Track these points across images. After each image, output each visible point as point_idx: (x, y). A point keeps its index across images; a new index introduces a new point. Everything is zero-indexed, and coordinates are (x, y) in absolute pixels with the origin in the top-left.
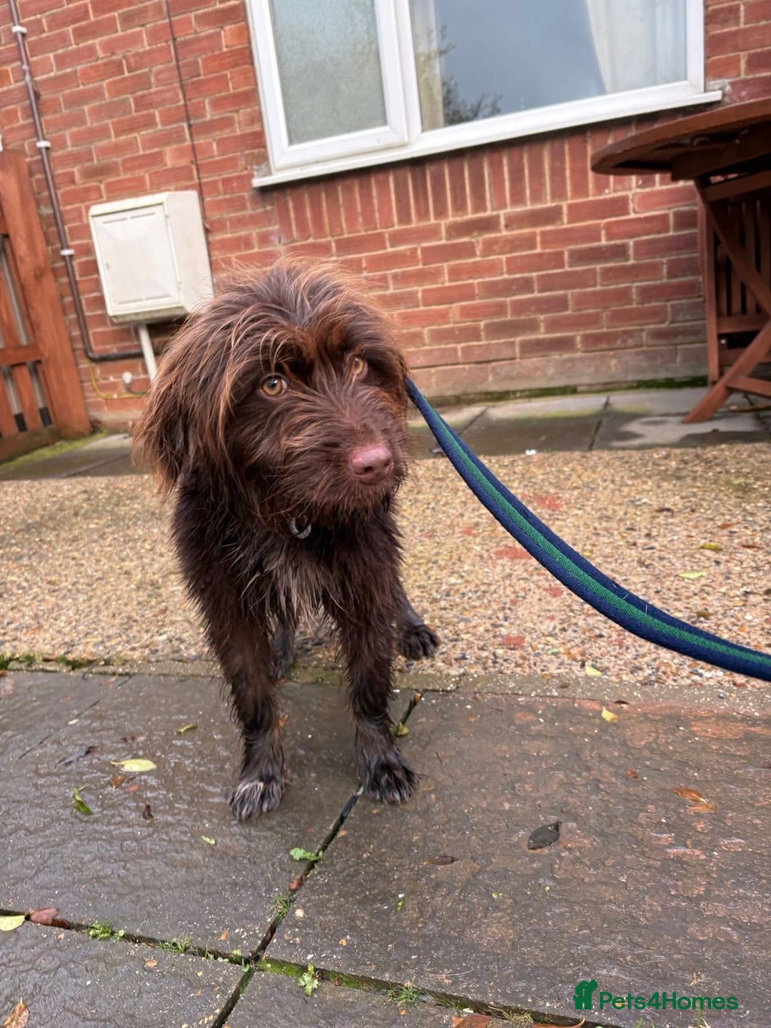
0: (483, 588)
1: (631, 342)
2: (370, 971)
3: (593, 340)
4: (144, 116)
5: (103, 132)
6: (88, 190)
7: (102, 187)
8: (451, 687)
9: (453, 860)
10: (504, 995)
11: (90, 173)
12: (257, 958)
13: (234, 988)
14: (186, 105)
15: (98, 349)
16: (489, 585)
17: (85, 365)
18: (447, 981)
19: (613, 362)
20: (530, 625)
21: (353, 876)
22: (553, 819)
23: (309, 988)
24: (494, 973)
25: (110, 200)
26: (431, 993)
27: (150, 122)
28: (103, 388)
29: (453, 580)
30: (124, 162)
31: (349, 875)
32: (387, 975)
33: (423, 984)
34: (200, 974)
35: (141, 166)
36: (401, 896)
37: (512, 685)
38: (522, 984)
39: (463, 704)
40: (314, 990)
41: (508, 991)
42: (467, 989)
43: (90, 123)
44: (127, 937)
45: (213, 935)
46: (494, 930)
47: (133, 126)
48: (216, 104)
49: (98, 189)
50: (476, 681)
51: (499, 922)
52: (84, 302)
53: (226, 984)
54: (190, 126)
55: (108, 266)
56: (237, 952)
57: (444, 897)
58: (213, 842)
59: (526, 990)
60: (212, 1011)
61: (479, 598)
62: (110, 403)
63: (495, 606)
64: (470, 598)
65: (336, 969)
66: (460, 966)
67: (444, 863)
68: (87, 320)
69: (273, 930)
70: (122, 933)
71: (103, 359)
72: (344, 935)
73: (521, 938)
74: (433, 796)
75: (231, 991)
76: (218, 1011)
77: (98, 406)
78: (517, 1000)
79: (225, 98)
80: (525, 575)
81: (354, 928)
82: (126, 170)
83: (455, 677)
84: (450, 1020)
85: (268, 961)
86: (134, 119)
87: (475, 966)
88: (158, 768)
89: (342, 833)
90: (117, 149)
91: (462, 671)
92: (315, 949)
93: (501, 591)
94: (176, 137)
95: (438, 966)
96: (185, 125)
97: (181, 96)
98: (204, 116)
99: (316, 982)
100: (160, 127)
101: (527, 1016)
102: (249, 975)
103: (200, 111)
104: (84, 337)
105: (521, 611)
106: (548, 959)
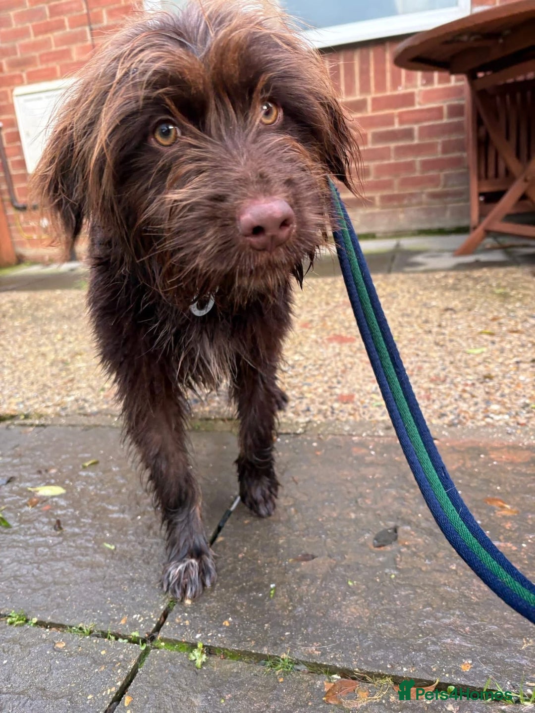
0: (320, 362)
1: (414, 201)
2: (250, 646)
3: (388, 200)
4: (56, 21)
5: (24, 33)
6: (13, 78)
7: (24, 75)
8: (300, 430)
9: (313, 557)
10: (367, 663)
11: (15, 65)
12: (152, 638)
13: (133, 664)
14: (88, 14)
15: (21, 200)
16: (324, 360)
17: (11, 212)
18: (317, 653)
19: (401, 216)
20: (357, 387)
21: (232, 571)
22: (391, 524)
23: (199, 662)
24: (356, 645)
25: (29, 83)
26: (304, 663)
27: (60, 26)
28: (27, 230)
29: (296, 357)
30: (41, 56)
31: (227, 571)
32: (265, 649)
33: (297, 656)
34: (103, 653)
35: (54, 59)
36: (272, 586)
37: (347, 428)
38: (380, 653)
39: (310, 442)
40: (203, 664)
41: (369, 659)
42: (335, 659)
43: (15, 25)
44: (40, 624)
45: (114, 620)
46: (353, 610)
47: (48, 29)
48: (111, 14)
49: (20, 77)
50: (319, 426)
51: (357, 604)
52: (10, 164)
53: (127, 660)
54: (91, 30)
55: (28, 134)
56: (136, 634)
57: (309, 585)
58: (113, 547)
59: (385, 658)
60: (114, 684)
61: (317, 369)
62: (31, 241)
63: (329, 374)
64: (310, 370)
65: (222, 646)
66: (328, 640)
67: (306, 560)
68: (14, 179)
69: (165, 615)
70: (35, 620)
71: (23, 209)
72: (227, 618)
73: (376, 616)
74: (293, 509)
75: (131, 666)
76: (119, 684)
77: (22, 244)
78: (379, 667)
79: (117, 9)
80: (350, 353)
81: (234, 612)
82: (42, 62)
83: (303, 423)
84: (322, 686)
85: (162, 640)
86: (48, 23)
87: (340, 639)
88: (67, 493)
89: (220, 539)
90: (35, 46)
91: (307, 419)
92: (203, 630)
93: (333, 364)
94: (79, 38)
95: (308, 640)
96: (87, 29)
97: (84, 6)
98: (102, 22)
99: (204, 656)
100: (68, 30)
101: (388, 679)
102: (146, 651)
103: (98, 18)
104: (10, 191)
105: (350, 377)
106: (401, 632)
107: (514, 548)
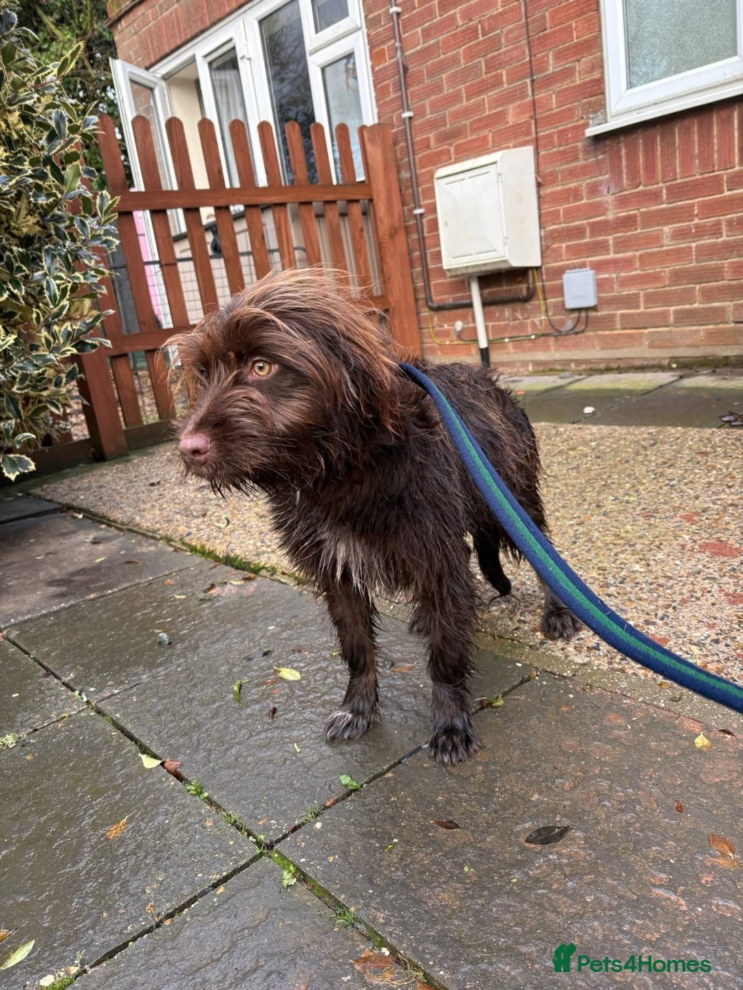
0: (661, 581)
2: (333, 888)
4: (493, 77)
5: (456, 97)
6: (441, 152)
7: (452, 149)
8: (568, 673)
9: (457, 826)
10: (415, 950)
11: (444, 138)
12: (272, 847)
13: (244, 862)
14: (530, 61)
15: (437, 299)
16: (670, 578)
17: (425, 313)
18: (381, 920)
20: (684, 629)
21: (373, 811)
22: (566, 822)
23: (285, 883)
24: (419, 929)
25: (457, 161)
26: (367, 926)
27: (497, 82)
28: (438, 334)
29: (637, 567)
30: (472, 123)
31: (370, 810)
32: (343, 896)
33: (362, 914)
34: (231, 843)
35: (486, 126)
36: (395, 840)
37: (624, 685)
38: (434, 948)
39: (567, 692)
40: (289, 886)
41: (420, 948)
42: (391, 934)
43: (447, 90)
44: (209, 801)
45: (256, 818)
46: (446, 896)
47: (481, 89)
48: (559, 56)
49: (449, 151)
50: (594, 673)
51: (454, 892)
52: (429, 256)
53: (241, 857)
54: (533, 81)
55: (446, 224)
56: (262, 837)
57: (427, 854)
58: (298, 750)
59: (433, 954)
60: (221, 872)
61: (651, 591)
62: (442, 347)
63: (660, 603)
64: (641, 589)
65: (313, 877)
66: (399, 913)
67: (447, 828)
68: (431, 273)
69: (295, 829)
70: (206, 795)
71: (440, 309)
72: (334, 854)
73: (461, 912)
74: (480, 768)
75: (242, 863)
76: (225, 874)
77: (433, 351)
78: (422, 959)
79: (568, 49)
80: (716, 575)
81: (345, 854)
82: (474, 130)
83: (576, 664)
84: (362, 951)
85: (277, 852)
86: (483, 81)
87: (410, 918)
88: (303, 678)
89: (389, 775)
90: (467, 112)
91: (587, 660)
92: (310, 856)
93: (677, 588)
94: (519, 94)
95: (383, 905)
96: (528, 81)
97: (527, 53)
98: (547, 69)
99: (295, 880)
100: (505, 86)
101: (422, 974)
102: (261, 855)
103: (543, 64)
104: (427, 287)
105: (685, 612)
106: (471, 937)
107: (685, 908)
